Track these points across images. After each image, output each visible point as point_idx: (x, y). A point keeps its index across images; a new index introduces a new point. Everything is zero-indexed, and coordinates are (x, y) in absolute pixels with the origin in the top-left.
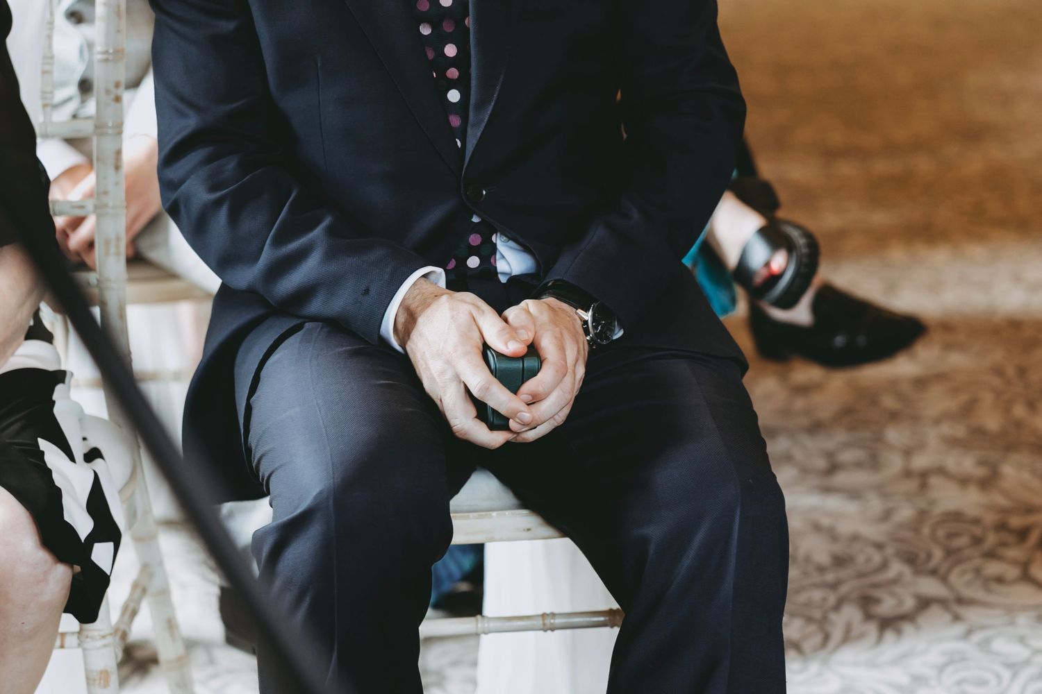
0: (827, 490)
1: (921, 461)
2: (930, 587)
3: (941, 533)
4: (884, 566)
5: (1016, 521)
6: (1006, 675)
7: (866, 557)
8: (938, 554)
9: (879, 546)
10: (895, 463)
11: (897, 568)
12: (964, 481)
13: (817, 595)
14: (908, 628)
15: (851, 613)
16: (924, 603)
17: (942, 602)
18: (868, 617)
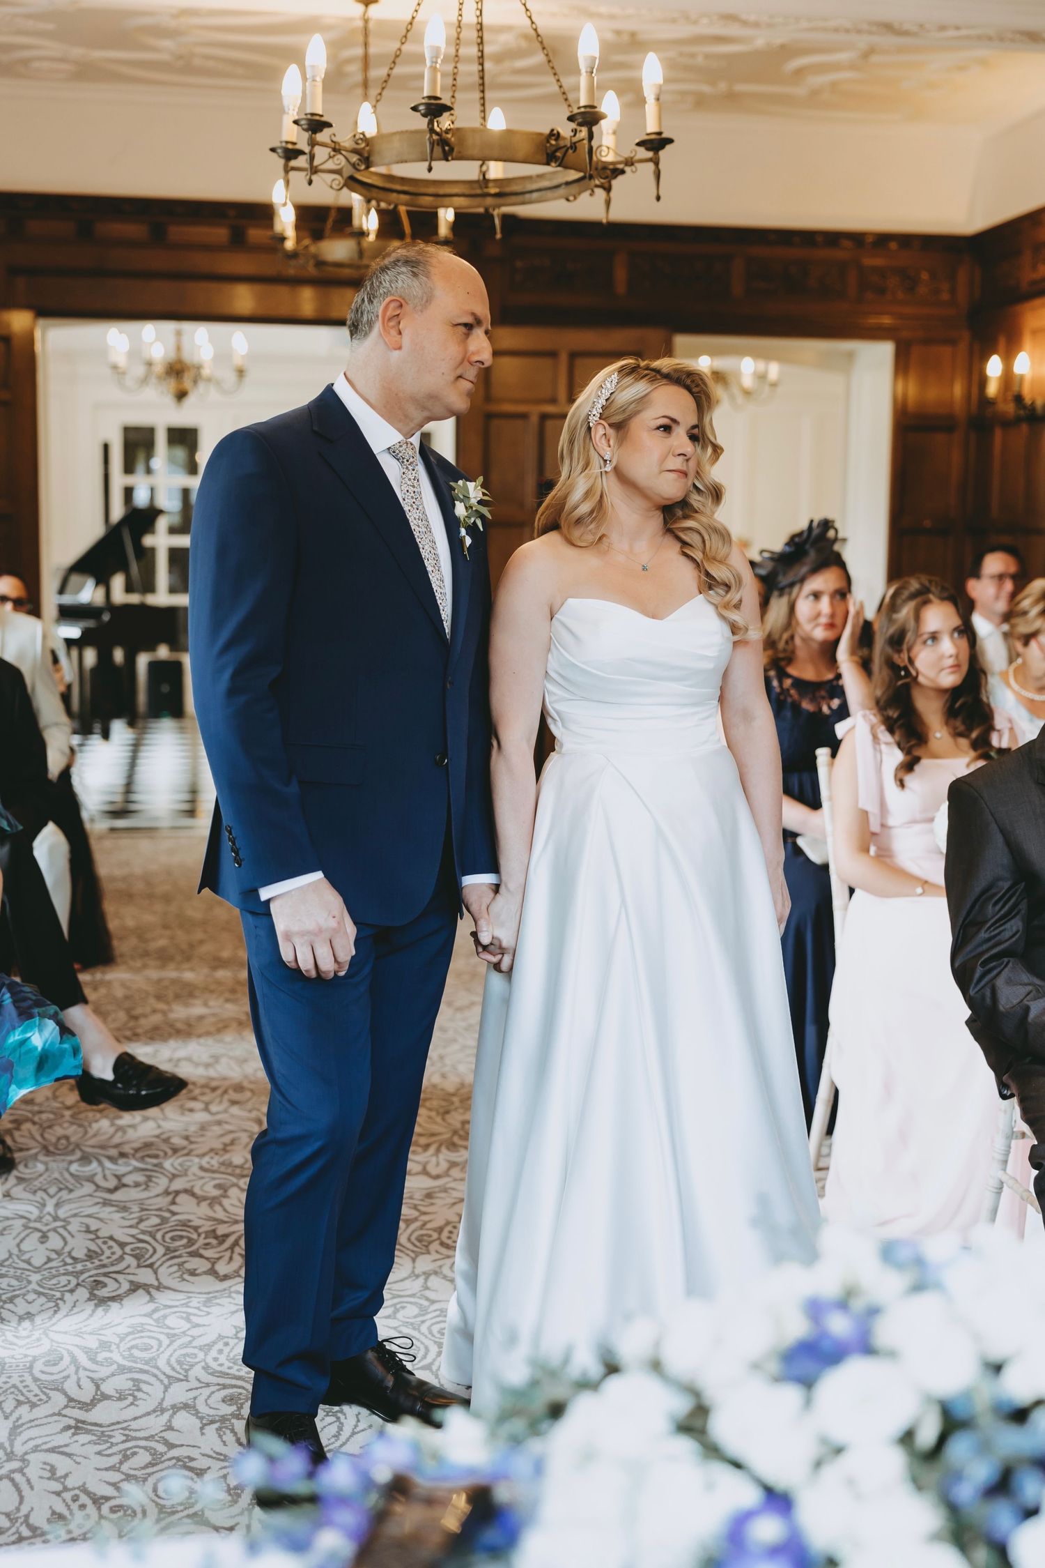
0: (106, 1203)
1: (178, 1184)
2: (145, 1276)
3: (168, 1237)
4: (121, 1258)
5: (222, 1230)
6: (166, 1342)
7: (110, 1252)
8: (161, 1250)
9: (122, 1245)
10: (162, 1183)
11: (129, 1260)
12: (200, 1199)
13: (63, 1280)
14: (114, 1306)
15: (83, 1293)
16: (135, 1287)
17: (146, 1288)
18: (92, 1297)
